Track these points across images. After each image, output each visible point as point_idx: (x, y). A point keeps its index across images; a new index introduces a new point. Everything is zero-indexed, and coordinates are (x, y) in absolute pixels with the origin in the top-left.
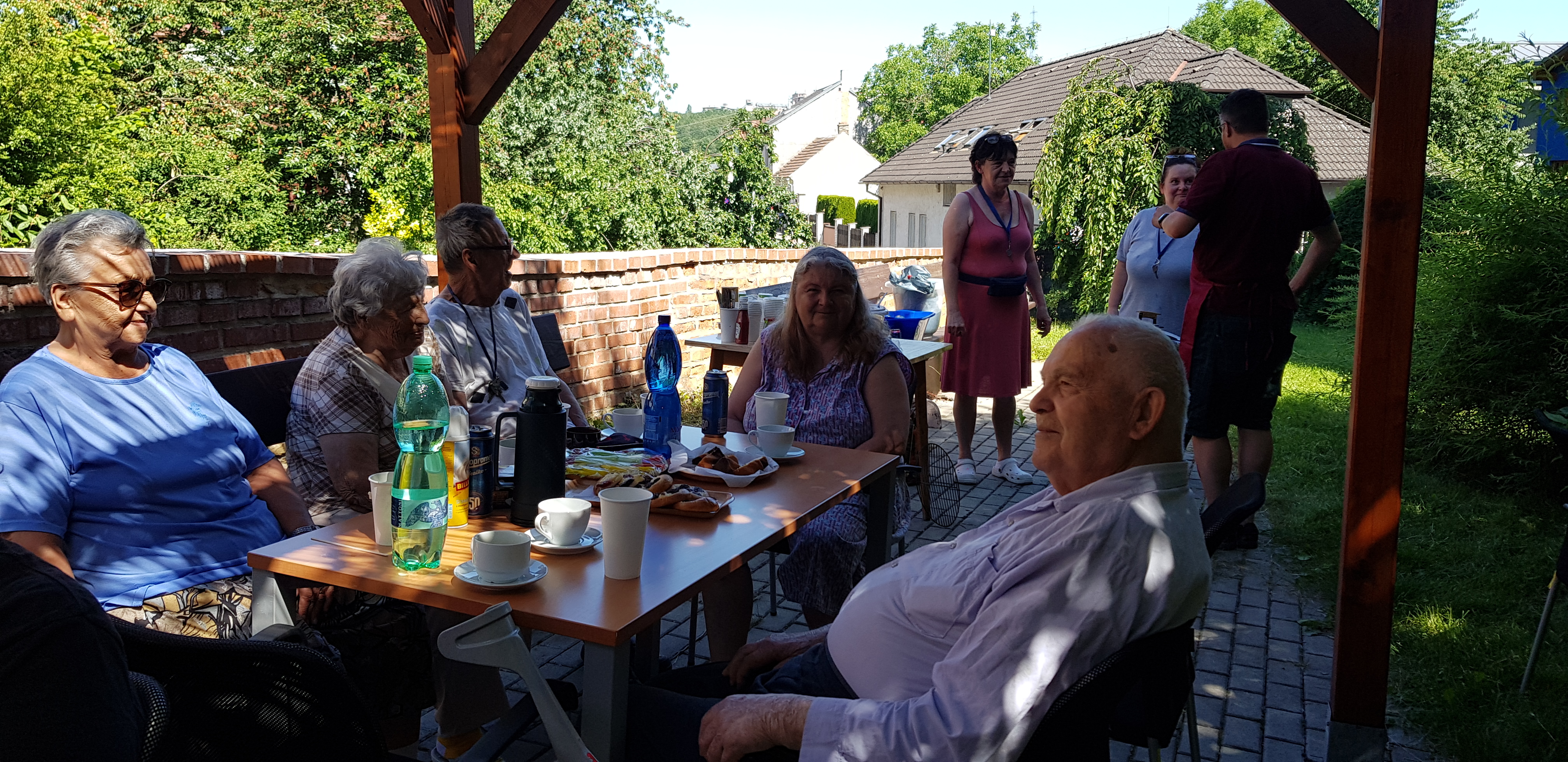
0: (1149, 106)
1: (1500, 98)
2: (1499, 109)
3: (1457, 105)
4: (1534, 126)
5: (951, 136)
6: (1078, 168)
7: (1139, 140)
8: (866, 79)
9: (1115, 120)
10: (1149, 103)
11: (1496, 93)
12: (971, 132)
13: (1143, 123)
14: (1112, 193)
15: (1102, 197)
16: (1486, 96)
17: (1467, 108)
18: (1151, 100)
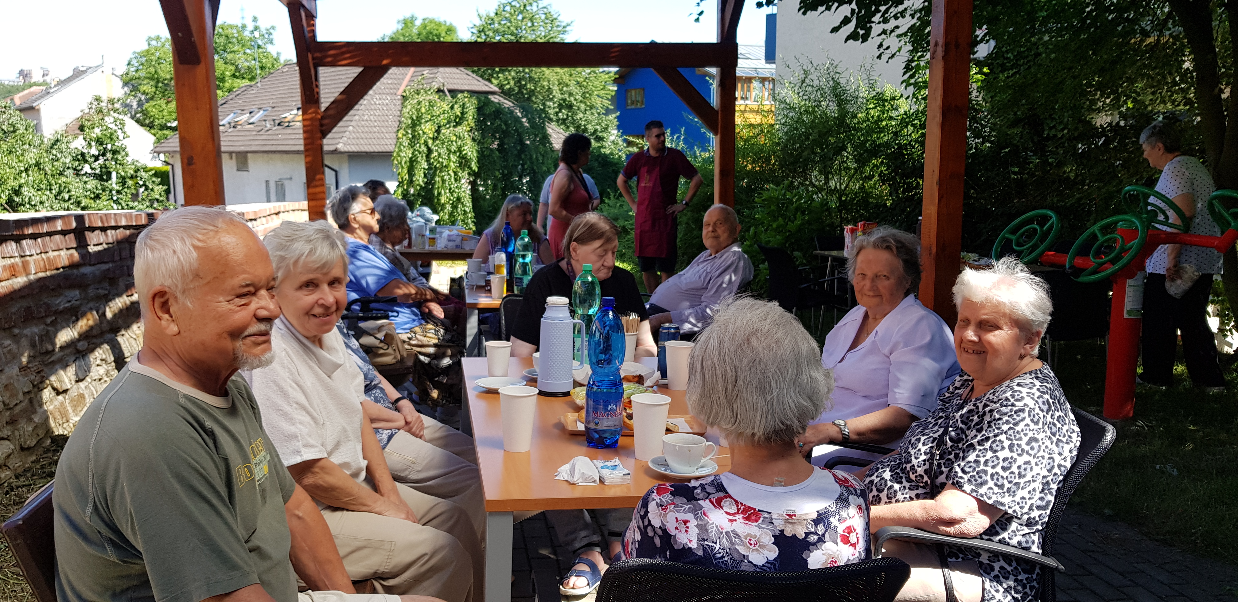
0: (463, 108)
1: (598, 96)
2: (598, 102)
3: (575, 100)
4: (618, 113)
5: (232, 115)
6: (423, 146)
7: (462, 129)
8: (129, 64)
9: (442, 116)
10: (463, 106)
11: (596, 93)
12: (251, 113)
13: (461, 119)
14: (452, 164)
15: (446, 166)
16: (590, 94)
17: (581, 102)
18: (464, 104)
